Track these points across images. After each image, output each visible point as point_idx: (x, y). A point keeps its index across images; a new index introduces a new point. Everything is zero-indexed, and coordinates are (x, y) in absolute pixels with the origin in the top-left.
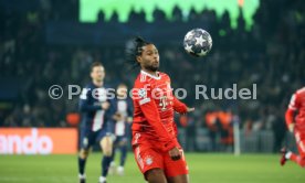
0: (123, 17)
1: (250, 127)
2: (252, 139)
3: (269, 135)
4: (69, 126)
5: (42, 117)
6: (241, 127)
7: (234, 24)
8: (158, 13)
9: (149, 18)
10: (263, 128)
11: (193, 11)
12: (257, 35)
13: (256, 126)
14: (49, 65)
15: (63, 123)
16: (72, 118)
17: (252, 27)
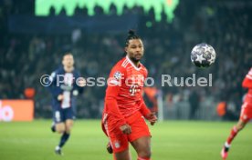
0: (70, 12)
1: (171, 100)
2: (173, 108)
3: (186, 106)
4: (26, 98)
5: (5, 91)
6: (164, 99)
7: (158, 17)
8: (98, 9)
9: (91, 12)
10: (181, 100)
11: (125, 7)
12: (177, 26)
13: (176, 98)
14: (11, 50)
15: (22, 96)
16: (29, 92)
17: (173, 19)
